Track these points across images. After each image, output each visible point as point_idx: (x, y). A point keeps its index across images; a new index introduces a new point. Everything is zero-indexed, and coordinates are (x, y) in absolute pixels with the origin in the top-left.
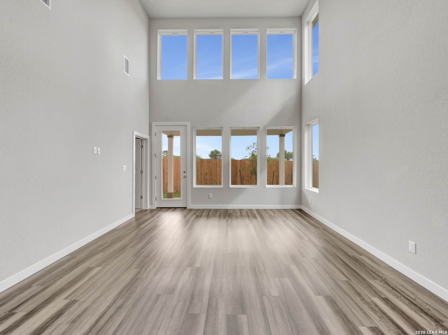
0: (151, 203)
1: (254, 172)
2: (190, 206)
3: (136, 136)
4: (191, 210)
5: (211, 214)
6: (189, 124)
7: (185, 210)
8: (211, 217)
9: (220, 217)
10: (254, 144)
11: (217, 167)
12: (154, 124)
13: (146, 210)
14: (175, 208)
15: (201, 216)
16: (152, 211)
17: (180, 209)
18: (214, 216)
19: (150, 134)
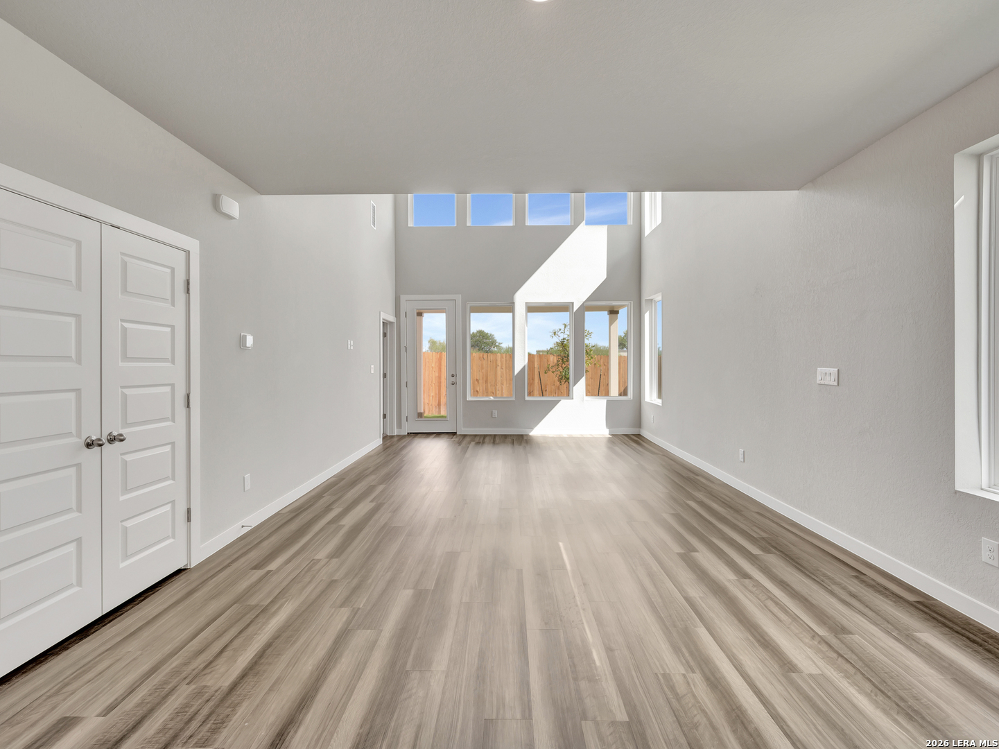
0: (400, 426)
1: (565, 377)
2: (462, 430)
3: (383, 319)
4: (465, 436)
5: (497, 440)
6: (459, 298)
7: (455, 436)
8: (498, 444)
9: (513, 443)
10: (565, 326)
11: (496, 367)
12: (403, 298)
13: (392, 437)
14: (438, 434)
15: (483, 442)
16: (401, 437)
17: (447, 436)
18: (504, 442)
19: (397, 314)
